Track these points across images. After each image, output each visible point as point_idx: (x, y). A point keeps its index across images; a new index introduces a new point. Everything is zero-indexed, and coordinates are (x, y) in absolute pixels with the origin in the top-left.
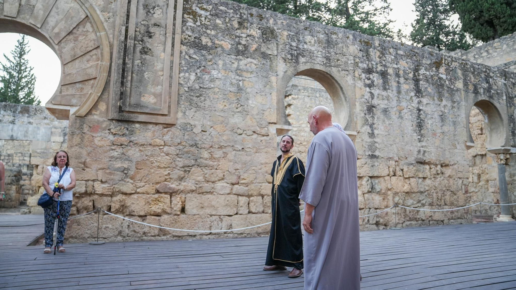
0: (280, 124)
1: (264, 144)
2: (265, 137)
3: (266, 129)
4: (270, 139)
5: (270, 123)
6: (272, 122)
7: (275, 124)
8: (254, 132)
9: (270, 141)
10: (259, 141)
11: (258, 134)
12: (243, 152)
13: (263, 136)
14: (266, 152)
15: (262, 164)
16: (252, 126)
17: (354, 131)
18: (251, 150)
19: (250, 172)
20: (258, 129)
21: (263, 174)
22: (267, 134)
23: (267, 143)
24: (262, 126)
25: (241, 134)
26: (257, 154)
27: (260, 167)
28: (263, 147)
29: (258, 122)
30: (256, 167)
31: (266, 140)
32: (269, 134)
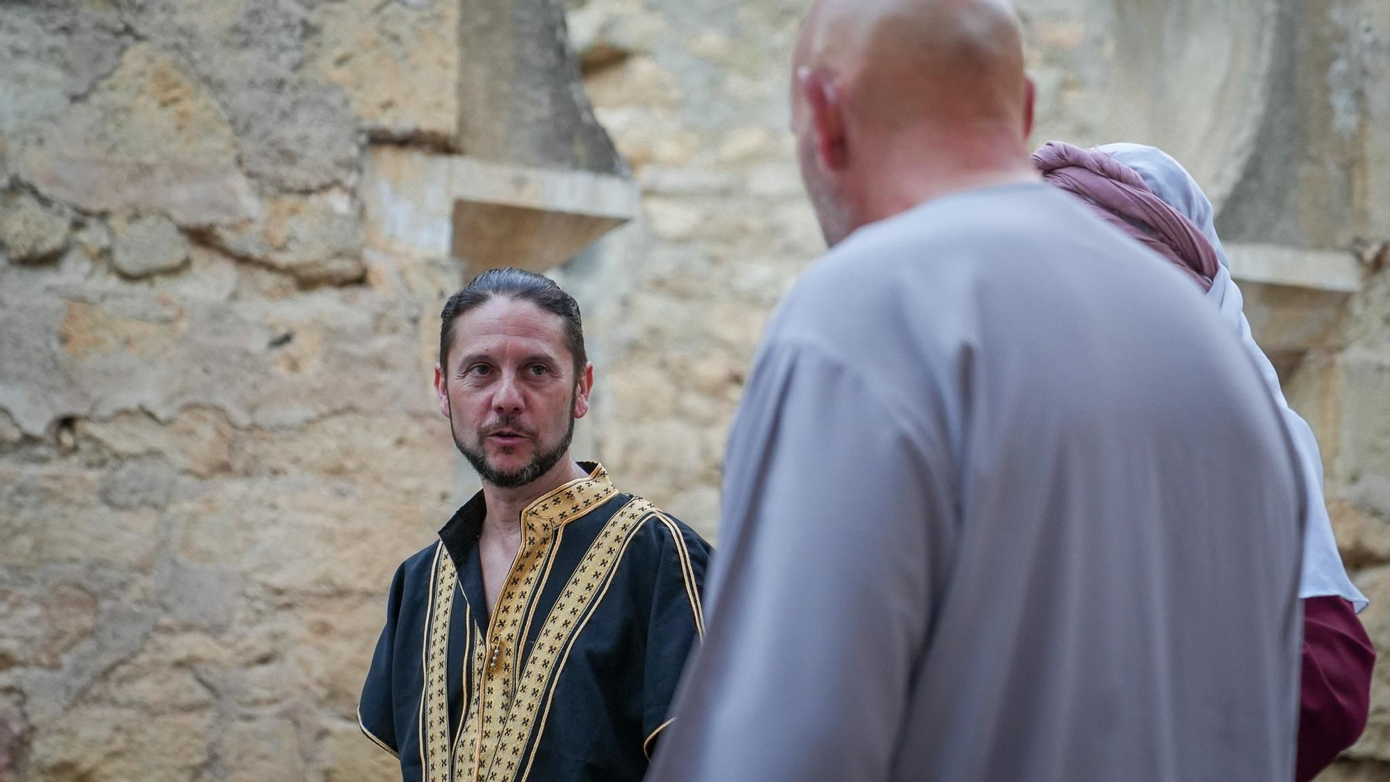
0: (494, 156)
1: (312, 368)
2: (326, 302)
3: (339, 203)
4: (379, 322)
5: (379, 140)
6: (402, 121)
7: (443, 146)
8: (202, 237)
9: (381, 342)
10: (258, 344)
11: (243, 260)
12: (71, 468)
13: (307, 282)
14: (337, 471)
15: (282, 598)
16: (182, 171)
17: (1321, 244)
18: (158, 439)
19: (145, 689)
20: (250, 205)
21: (292, 717)
22: (347, 267)
23: (347, 362)
24: (297, 176)
25: (50, 260)
26: (234, 488)
27: (257, 639)
28: (296, 413)
29: (242, 126)
30: (216, 630)
31: (332, 334)
32: (377, 262)
